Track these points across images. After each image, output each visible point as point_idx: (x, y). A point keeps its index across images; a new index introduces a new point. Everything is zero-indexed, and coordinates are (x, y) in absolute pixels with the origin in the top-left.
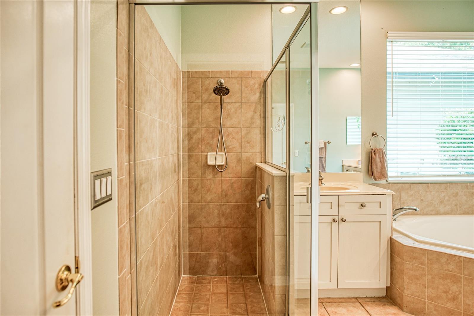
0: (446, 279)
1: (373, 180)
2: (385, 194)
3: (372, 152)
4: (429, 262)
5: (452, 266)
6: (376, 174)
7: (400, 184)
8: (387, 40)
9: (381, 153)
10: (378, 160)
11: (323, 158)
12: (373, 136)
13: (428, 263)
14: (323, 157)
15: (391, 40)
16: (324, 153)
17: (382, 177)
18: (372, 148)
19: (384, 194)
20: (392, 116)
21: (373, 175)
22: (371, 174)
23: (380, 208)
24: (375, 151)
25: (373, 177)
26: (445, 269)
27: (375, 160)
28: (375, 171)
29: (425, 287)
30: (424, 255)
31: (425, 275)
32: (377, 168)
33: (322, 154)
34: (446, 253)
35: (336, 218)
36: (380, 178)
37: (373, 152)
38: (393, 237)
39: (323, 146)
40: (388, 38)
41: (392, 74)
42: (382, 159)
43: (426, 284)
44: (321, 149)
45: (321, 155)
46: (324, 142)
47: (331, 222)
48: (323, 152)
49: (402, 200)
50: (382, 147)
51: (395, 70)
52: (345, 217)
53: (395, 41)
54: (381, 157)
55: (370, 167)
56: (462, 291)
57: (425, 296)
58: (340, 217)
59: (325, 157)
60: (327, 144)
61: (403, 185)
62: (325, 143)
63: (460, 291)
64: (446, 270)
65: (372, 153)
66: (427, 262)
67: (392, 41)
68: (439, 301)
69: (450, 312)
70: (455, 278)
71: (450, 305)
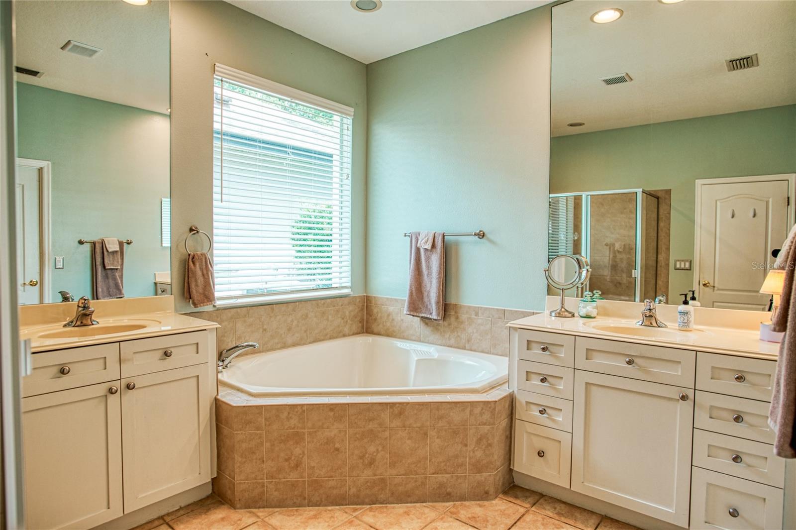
0: (288, 441)
1: (192, 306)
2: (205, 330)
3: (189, 259)
4: (267, 423)
5: (294, 422)
6: (196, 297)
7: (235, 309)
8: (215, 76)
9: (204, 260)
10: (199, 273)
11: (118, 271)
12: (191, 232)
13: (265, 425)
14: (117, 269)
15: (221, 78)
16: (120, 260)
17: (206, 300)
18: (189, 253)
19: (203, 330)
20: (222, 202)
21: (191, 298)
22: (188, 297)
23: (198, 353)
24: (193, 258)
25: (191, 302)
26: (286, 427)
27: (194, 273)
28: (194, 291)
29: (263, 461)
30: (261, 414)
31: (262, 443)
32: (197, 286)
33: (115, 263)
34: (286, 405)
35: (116, 385)
36: (202, 303)
37: (190, 259)
38: (219, 397)
39: (117, 248)
40: (216, 73)
41: (222, 133)
42: (205, 272)
43: (263, 458)
44: (113, 254)
45: (114, 266)
46: (118, 240)
47: (106, 396)
48: (118, 259)
49: (237, 332)
50: (205, 251)
51: (226, 129)
52: (132, 381)
53: (227, 82)
54: (204, 267)
55: (186, 284)
56: (306, 452)
57: (264, 475)
58: (124, 382)
59: (122, 269)
60: (125, 245)
61: (239, 310)
62: (121, 244)
63: (303, 453)
64: (287, 429)
65: (188, 262)
66: (264, 424)
67: (222, 81)
68: (280, 476)
69: (294, 485)
70: (297, 437)
71: (293, 476)
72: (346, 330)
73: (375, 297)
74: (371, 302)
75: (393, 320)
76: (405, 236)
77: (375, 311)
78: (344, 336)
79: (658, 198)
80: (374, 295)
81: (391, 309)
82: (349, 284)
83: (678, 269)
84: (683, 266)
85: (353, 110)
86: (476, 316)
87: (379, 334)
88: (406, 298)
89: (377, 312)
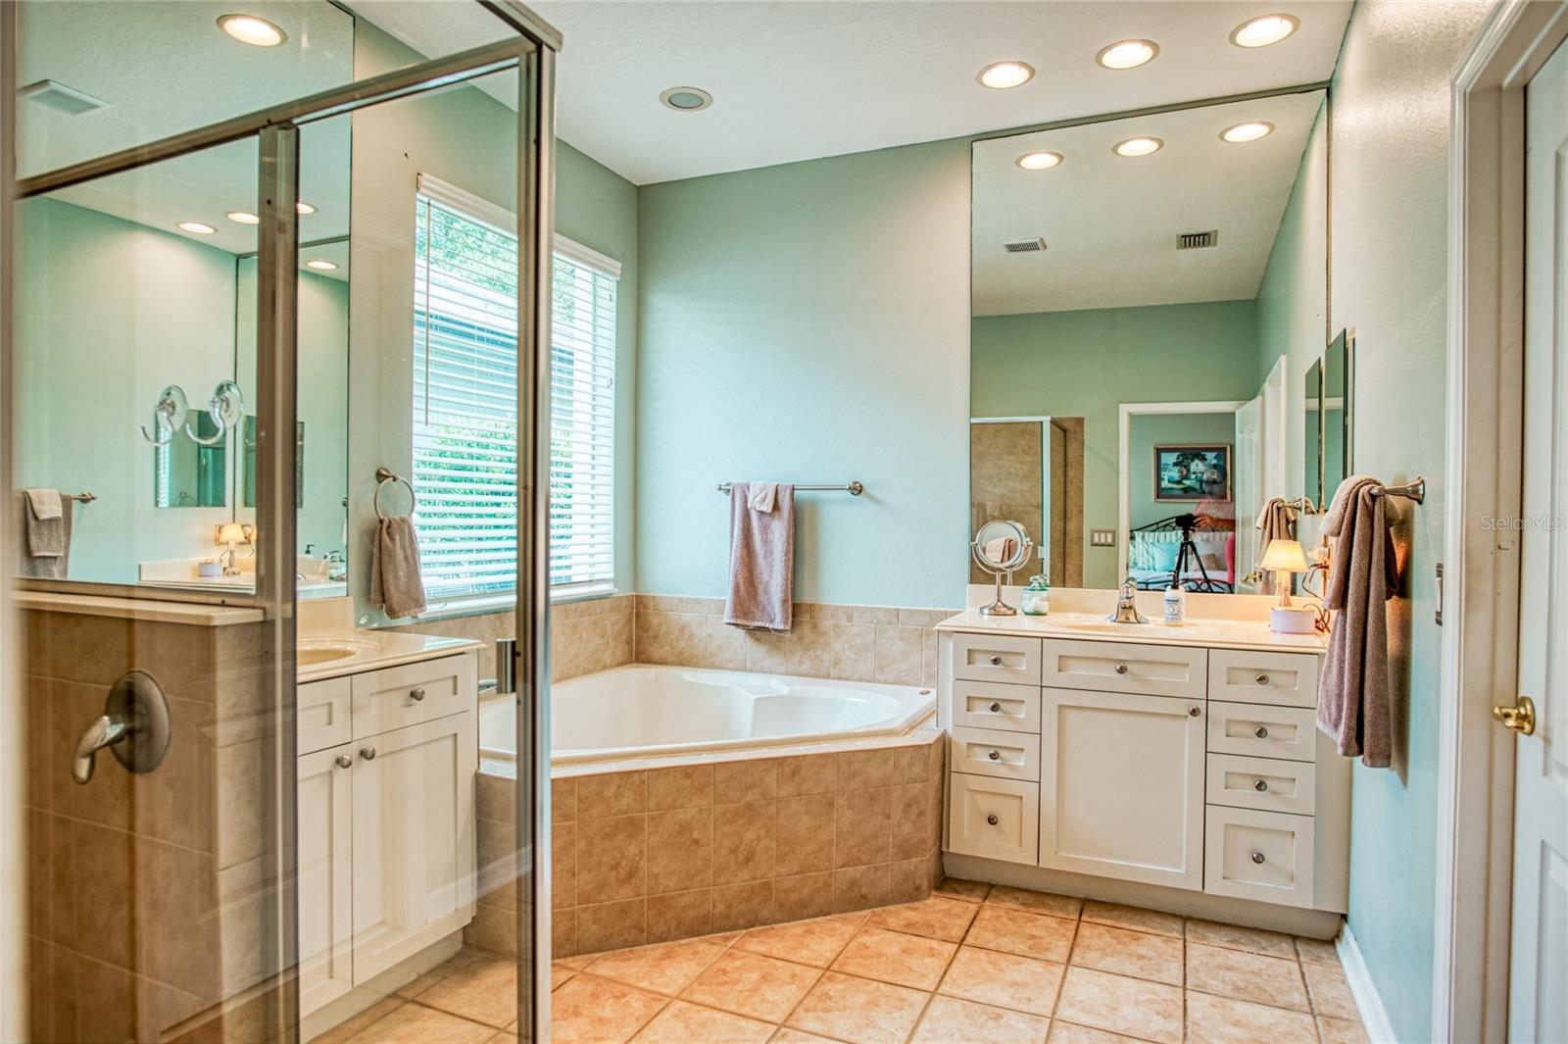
0: (616, 835)
1: (386, 615)
2: (463, 653)
3: (381, 528)
4: (583, 807)
5: (627, 800)
6: (395, 598)
8: (419, 196)
9: (407, 532)
10: (400, 555)
11: (58, 561)
12: (380, 482)
13: (579, 810)
14: (55, 558)
15: (426, 200)
16: (63, 538)
17: (411, 605)
18: (382, 517)
19: (454, 655)
20: (427, 424)
21: (384, 601)
22: (380, 600)
23: (455, 693)
24: (389, 527)
25: (384, 608)
26: (613, 812)
27: (392, 555)
28: (392, 588)
29: (574, 873)
30: (571, 792)
31: (572, 843)
32: (396, 578)
33: (54, 544)
34: (615, 773)
36: (405, 609)
37: (384, 529)
38: (483, 771)
39: (58, 512)
40: (422, 190)
42: (409, 551)
43: (574, 867)
44: (50, 526)
45: (49, 551)
46: (61, 495)
47: (331, 773)
48: (58, 535)
50: (404, 515)
52: (369, 745)
53: (435, 207)
54: (407, 543)
55: (375, 575)
56: (645, 852)
57: (574, 897)
58: (355, 748)
59: (66, 556)
60: (76, 505)
61: (450, 623)
62: (67, 502)
63: (641, 852)
64: (615, 815)
65: (381, 533)
66: (576, 809)
67: (429, 204)
68: (602, 897)
69: (624, 910)
70: (632, 827)
71: (624, 895)
72: (608, 659)
73: (654, 597)
74: (645, 607)
75: (692, 635)
76: (720, 489)
77: (655, 621)
78: (605, 668)
79: (1065, 431)
80: (652, 594)
81: (687, 617)
82: (611, 575)
83: (1096, 545)
84: (1103, 541)
85: (619, 265)
86: (848, 621)
87: (662, 662)
88: (727, 597)
89: (660, 624)
